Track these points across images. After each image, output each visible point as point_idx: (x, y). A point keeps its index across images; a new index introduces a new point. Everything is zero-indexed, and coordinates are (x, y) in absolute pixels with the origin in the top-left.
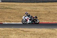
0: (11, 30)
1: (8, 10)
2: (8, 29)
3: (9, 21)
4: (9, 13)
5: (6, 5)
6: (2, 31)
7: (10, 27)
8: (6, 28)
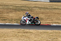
0: (59, 32)
1: (57, 11)
2: (57, 31)
3: (57, 23)
4: (58, 13)
5: (55, 5)
6: (50, 33)
7: (59, 30)
8: (55, 30)
